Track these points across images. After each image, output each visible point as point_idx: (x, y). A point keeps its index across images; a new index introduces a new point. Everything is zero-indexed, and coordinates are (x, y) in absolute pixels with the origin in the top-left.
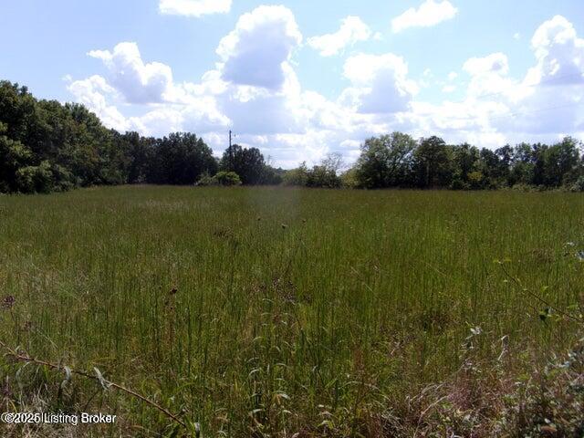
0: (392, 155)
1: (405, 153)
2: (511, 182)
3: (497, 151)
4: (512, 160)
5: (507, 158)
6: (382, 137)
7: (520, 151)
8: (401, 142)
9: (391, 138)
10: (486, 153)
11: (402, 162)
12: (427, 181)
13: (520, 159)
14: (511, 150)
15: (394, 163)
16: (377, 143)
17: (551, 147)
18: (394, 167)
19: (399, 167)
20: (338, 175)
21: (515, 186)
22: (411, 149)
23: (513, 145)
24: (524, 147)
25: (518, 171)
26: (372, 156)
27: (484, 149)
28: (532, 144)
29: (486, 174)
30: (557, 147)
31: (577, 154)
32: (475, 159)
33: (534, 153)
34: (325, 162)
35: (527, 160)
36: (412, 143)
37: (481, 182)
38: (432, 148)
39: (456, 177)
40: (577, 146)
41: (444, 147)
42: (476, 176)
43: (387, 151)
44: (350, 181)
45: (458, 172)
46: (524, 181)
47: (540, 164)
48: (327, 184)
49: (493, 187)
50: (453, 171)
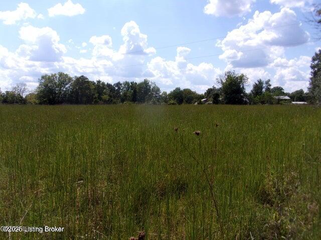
0: (59, 85)
1: (66, 84)
2: (123, 101)
3: (114, 85)
4: (122, 89)
5: (119, 88)
6: (52, 75)
7: (125, 85)
8: (64, 78)
9: (58, 76)
10: (109, 85)
11: (64, 89)
12: (79, 100)
13: (125, 89)
14: (121, 84)
15: (60, 90)
16: (49, 78)
17: (139, 84)
18: (60, 93)
19: (63, 92)
20: (24, 97)
21: (125, 102)
22: (69, 82)
23: (122, 82)
24: (127, 83)
25: (125, 95)
26: (46, 86)
27: (107, 83)
28: (130, 82)
29: (111, 96)
30: (141, 84)
31: (150, 87)
32: (104, 88)
33: (131, 86)
34: (15, 88)
35: (128, 90)
36: (70, 79)
37: (108, 100)
38: (82, 82)
39: (95, 98)
40: (150, 83)
41: (88, 82)
42: (106, 97)
43: (55, 83)
44: (33, 100)
45: (97, 95)
46: (129, 100)
47: (135, 91)
48: (17, 102)
49: (115, 103)
50: (94, 95)
